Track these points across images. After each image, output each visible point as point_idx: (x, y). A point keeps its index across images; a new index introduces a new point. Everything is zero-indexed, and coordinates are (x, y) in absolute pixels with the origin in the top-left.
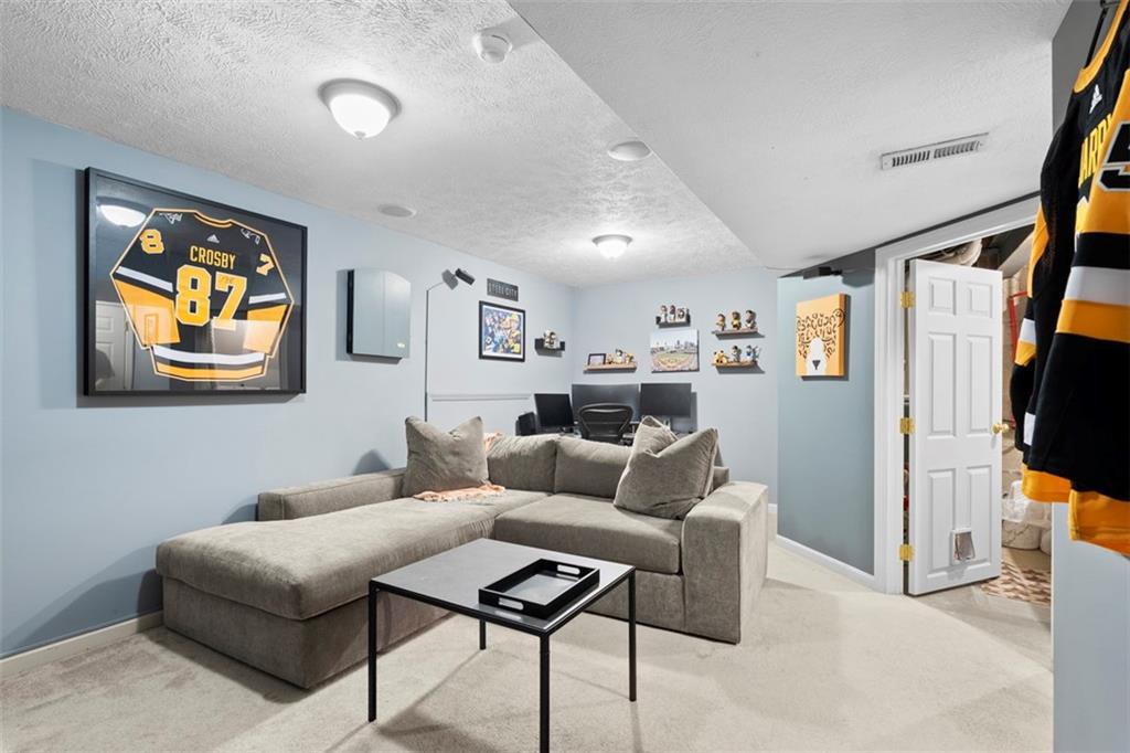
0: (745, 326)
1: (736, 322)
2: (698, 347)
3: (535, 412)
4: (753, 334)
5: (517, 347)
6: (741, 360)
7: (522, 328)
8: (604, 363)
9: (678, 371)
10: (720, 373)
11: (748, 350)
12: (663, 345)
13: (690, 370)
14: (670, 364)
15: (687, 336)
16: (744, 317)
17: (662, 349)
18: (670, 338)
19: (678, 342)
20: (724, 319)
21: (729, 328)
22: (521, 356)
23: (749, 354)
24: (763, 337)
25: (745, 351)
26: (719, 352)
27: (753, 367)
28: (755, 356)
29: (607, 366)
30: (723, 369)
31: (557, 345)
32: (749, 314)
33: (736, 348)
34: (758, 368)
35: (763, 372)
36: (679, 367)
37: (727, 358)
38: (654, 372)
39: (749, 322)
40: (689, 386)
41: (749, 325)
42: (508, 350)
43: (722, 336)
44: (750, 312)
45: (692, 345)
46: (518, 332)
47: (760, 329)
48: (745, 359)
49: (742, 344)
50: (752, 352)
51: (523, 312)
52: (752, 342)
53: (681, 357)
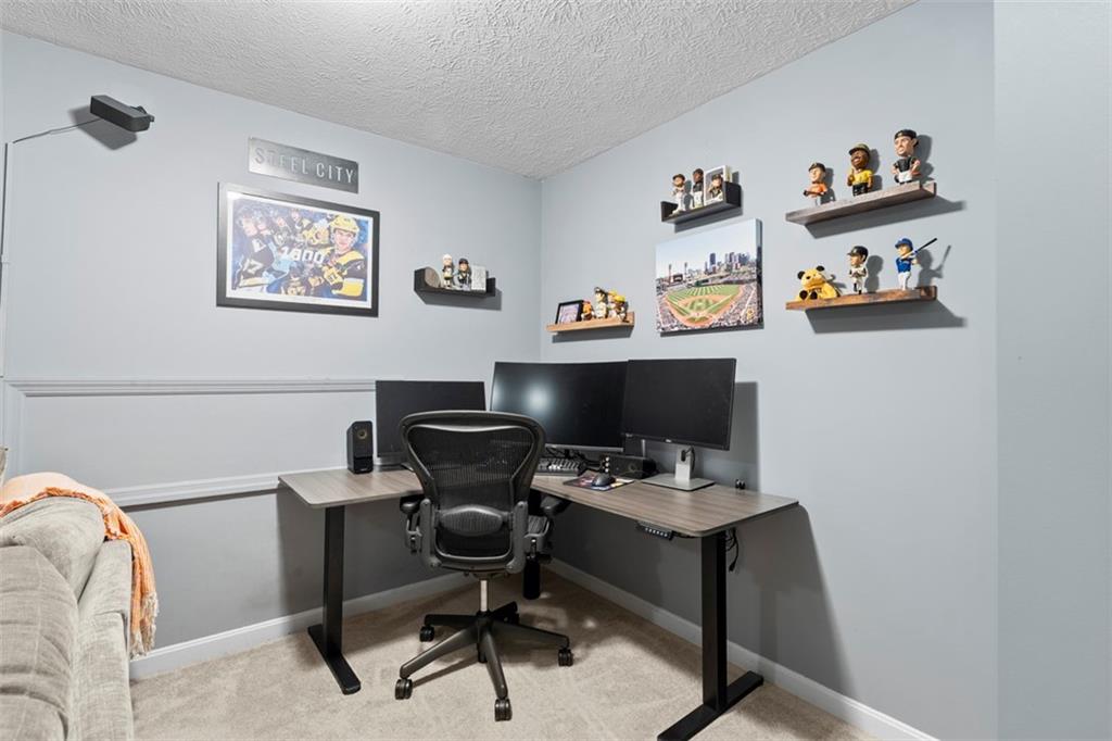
0: (893, 183)
1: (861, 177)
2: (759, 264)
3: (373, 419)
4: (921, 202)
5: (353, 286)
6: (882, 288)
7: (369, 246)
8: (579, 319)
9: (711, 329)
10: (818, 329)
11: (902, 253)
12: (681, 271)
13: (739, 327)
14: (693, 314)
15: (731, 238)
16: (890, 153)
17: (678, 279)
18: (698, 249)
19: (713, 257)
20: (826, 175)
21: (844, 197)
22: (368, 305)
23: (904, 266)
24: (957, 207)
25: (890, 256)
26: (811, 271)
27: (921, 308)
28: (928, 273)
29: (584, 325)
30: (828, 317)
31: (478, 285)
32: (905, 142)
33: (862, 252)
34: (942, 308)
35: (957, 322)
36: (715, 319)
37: (838, 286)
38: (665, 334)
39: (903, 165)
40: (728, 366)
41: (906, 176)
42: (325, 289)
43: (821, 225)
44: (910, 134)
45: (743, 260)
46: (356, 255)
47: (944, 184)
48: (895, 283)
49: (881, 239)
50: (916, 257)
51: (376, 215)
52: (917, 230)
53: (720, 295)
